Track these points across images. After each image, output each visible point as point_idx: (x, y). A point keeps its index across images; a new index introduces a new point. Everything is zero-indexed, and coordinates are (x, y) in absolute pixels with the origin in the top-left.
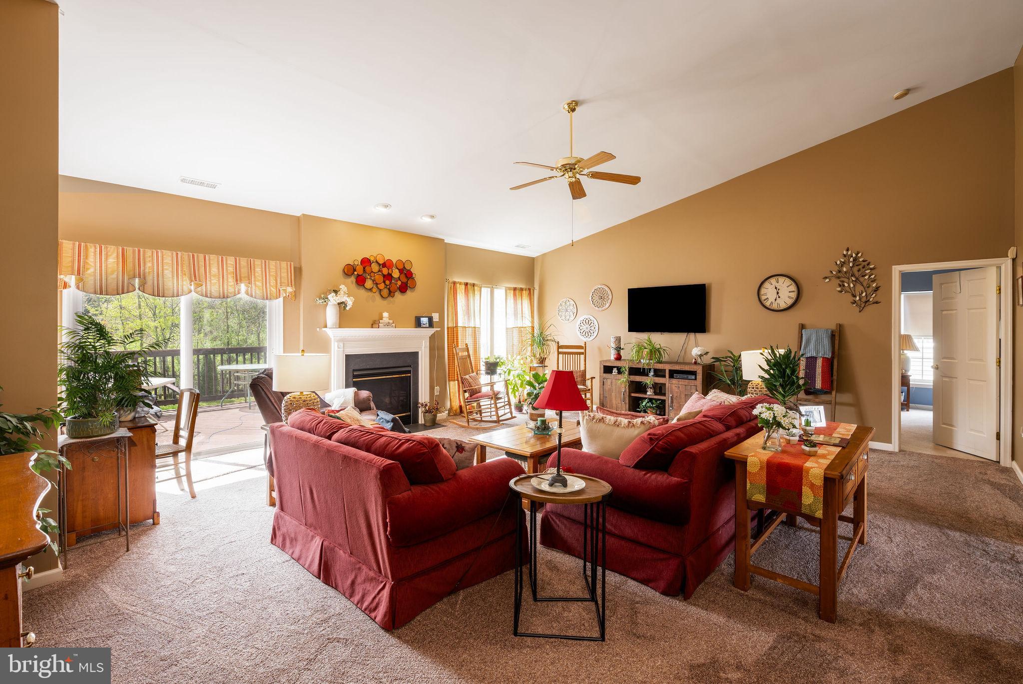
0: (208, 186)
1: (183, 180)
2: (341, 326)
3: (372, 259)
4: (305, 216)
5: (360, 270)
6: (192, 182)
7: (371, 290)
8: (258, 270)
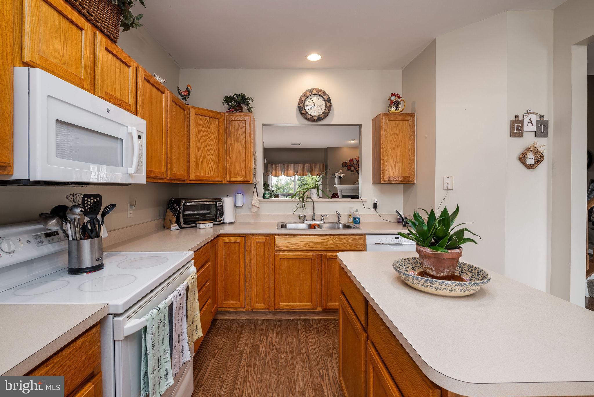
0: (298, 144)
1: (292, 144)
2: (340, 184)
3: (353, 159)
4: (329, 147)
5: (348, 164)
6: (294, 144)
7: (353, 171)
8: (313, 167)
